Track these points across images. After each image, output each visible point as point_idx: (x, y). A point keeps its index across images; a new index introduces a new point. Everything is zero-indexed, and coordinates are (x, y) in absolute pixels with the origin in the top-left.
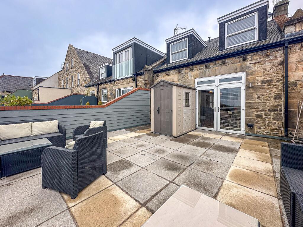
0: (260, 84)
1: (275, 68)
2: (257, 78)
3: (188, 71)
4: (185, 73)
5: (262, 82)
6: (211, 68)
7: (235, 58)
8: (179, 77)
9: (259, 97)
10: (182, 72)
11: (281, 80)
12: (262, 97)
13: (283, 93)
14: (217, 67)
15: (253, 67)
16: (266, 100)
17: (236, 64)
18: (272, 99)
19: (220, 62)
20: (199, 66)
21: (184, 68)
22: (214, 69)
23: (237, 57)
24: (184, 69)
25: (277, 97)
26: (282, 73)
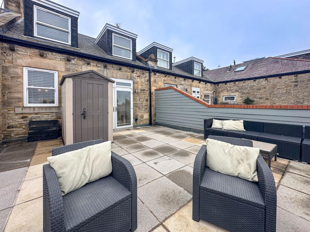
0: (140, 91)
1: (146, 83)
2: (139, 87)
3: (82, 64)
4: (78, 65)
5: (141, 90)
6: (108, 69)
7: (127, 68)
8: (68, 66)
9: (140, 100)
10: (73, 62)
11: (148, 90)
12: (141, 100)
13: (149, 98)
14: (114, 70)
15: (137, 79)
16: (143, 102)
17: (127, 73)
18: (145, 101)
19: (116, 67)
20: (96, 62)
21: (77, 58)
22: (112, 71)
23: (128, 68)
24: (75, 58)
25: (147, 100)
26: (148, 87)
